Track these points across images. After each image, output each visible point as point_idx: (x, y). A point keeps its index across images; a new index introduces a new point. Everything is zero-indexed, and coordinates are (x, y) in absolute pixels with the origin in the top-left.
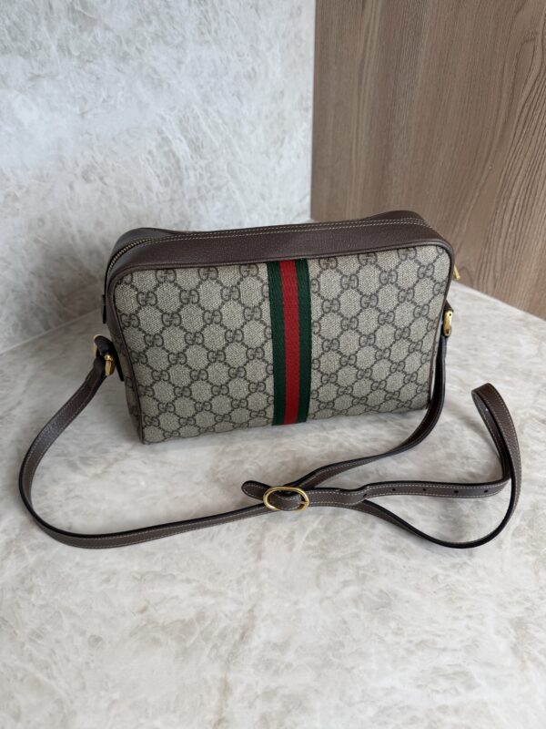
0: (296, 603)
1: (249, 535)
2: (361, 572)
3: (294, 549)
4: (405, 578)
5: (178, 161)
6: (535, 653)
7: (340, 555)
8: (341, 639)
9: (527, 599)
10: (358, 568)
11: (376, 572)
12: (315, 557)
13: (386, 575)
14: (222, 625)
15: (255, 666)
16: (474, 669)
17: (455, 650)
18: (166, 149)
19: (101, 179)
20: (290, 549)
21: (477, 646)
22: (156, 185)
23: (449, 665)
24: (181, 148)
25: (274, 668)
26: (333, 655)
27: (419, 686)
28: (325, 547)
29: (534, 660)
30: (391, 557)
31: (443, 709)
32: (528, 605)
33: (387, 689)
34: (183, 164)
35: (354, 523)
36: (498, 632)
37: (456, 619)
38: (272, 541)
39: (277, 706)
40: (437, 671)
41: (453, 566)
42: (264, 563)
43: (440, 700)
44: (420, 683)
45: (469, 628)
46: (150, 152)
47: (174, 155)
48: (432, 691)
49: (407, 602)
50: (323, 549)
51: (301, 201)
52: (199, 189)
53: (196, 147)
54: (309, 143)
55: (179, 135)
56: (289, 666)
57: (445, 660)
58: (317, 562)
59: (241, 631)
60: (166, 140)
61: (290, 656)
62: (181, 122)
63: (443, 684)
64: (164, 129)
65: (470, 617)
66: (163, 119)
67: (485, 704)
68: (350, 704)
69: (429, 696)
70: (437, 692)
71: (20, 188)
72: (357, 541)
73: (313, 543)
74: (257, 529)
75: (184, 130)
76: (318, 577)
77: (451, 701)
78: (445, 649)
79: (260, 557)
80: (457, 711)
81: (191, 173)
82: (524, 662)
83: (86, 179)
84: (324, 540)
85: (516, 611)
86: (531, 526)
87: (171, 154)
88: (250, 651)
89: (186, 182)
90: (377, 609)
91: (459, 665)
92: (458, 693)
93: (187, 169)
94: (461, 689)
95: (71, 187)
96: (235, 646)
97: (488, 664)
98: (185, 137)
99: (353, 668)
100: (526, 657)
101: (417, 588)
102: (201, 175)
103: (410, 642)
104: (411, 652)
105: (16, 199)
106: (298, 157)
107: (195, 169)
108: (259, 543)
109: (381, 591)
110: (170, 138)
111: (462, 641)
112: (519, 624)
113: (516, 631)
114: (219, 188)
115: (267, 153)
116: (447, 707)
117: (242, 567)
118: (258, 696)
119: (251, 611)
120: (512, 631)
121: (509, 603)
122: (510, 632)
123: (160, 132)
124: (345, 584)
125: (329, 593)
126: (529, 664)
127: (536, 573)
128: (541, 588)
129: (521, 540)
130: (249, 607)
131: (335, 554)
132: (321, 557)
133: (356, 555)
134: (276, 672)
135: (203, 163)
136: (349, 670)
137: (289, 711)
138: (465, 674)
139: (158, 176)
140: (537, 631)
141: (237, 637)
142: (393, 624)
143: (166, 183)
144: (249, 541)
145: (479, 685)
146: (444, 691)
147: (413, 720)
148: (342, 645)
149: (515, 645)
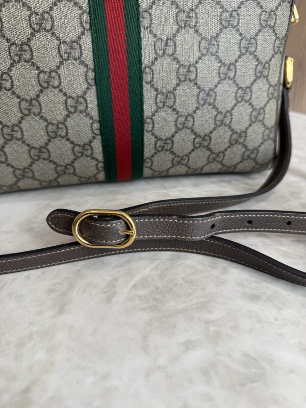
0: (105, 377)
1: (54, 285)
2: (212, 329)
3: (114, 300)
4: (280, 335)
7: (180, 307)
10: (208, 323)
11: (235, 328)
12: (143, 309)
13: (250, 331)
20: (109, 300)
28: (158, 297)
30: (254, 307)
35: (200, 268)
38: (84, 291)
42: (67, 318)
49: (292, 371)
50: (155, 299)
58: (146, 316)
72: (204, 289)
73: (141, 292)
74: (66, 278)
76: (145, 337)
79: (61, 310)
84: (158, 289)
90: (243, 385)
108: (64, 294)
109: (246, 355)
117: (31, 324)
119: (27, 390)
124: (189, 346)
125: (162, 361)
131: (173, 304)
132: (153, 308)
133: (203, 306)
144: (51, 291)
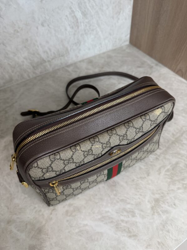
5: (77, 20)
6: (159, 210)
9: (163, 193)
16: (137, 211)
17: (132, 204)
18: (73, 15)
19: (48, 26)
21: (140, 205)
22: (69, 28)
23: (129, 208)
24: (79, 15)
26: (93, 198)
27: (117, 213)
29: (158, 212)
31: (122, 221)
32: (162, 195)
34: (79, 21)
36: (149, 201)
37: (136, 195)
39: (72, 208)
40: (124, 209)
41: (141, 178)
43: (122, 218)
45: (139, 198)
46: (67, 16)
47: (76, 17)
48: (121, 215)
51: (126, 36)
52: (85, 31)
53: (84, 14)
54: (131, 14)
55: (78, 9)
57: (128, 206)
60: (73, 11)
62: (79, 4)
63: (125, 214)
64: (72, 7)
65: (141, 195)
66: (72, 3)
67: (136, 222)
68: (94, 213)
69: (119, 216)
70: (122, 215)
71: (19, 28)
75: (80, 8)
77: (126, 219)
78: (129, 203)
80: (126, 222)
81: (82, 24)
82: (154, 212)
83: (43, 25)
85: (157, 196)
86: (173, 169)
87: (75, 17)
89: (80, 28)
90: (111, 186)
91: (132, 209)
92: (129, 217)
93: (81, 23)
94: (130, 216)
95: (37, 28)
97: (142, 211)
98: (80, 10)
99: (98, 203)
100: (155, 211)
101: (126, 182)
102: (86, 25)
103: (118, 199)
104: (118, 202)
105: (18, 32)
106: (126, 19)
107: (84, 23)
110: (75, 10)
111: (136, 202)
112: (157, 201)
114: (93, 30)
115: (113, 17)
120: (154, 202)
121: (156, 193)
123: (71, 8)
126: (156, 214)
127: (169, 185)
128: (169, 190)
129: (168, 173)
135: (87, 21)
136: (96, 203)
137: (75, 211)
138: (133, 212)
139: (69, 25)
140: (162, 204)
142: (115, 192)
143: (72, 28)
145: (136, 216)
146: (125, 216)
147: (112, 222)
148: (96, 195)
149: (153, 207)
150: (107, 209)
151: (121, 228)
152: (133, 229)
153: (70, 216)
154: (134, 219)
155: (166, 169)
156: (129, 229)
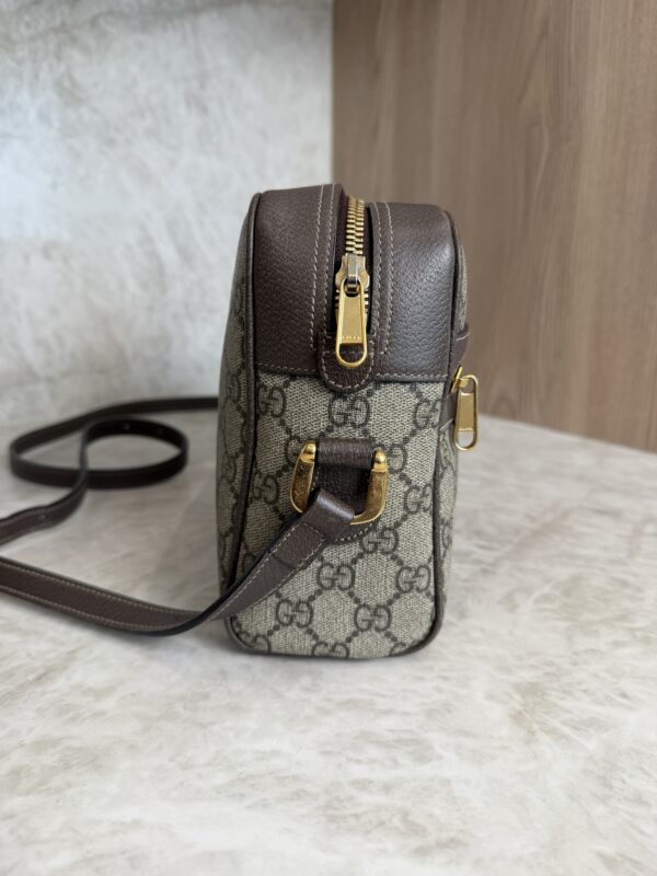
5: (162, 266)
6: (556, 723)
8: (208, 690)
9: (551, 664)
14: (14, 664)
15: (41, 712)
16: (436, 739)
17: (406, 714)
18: (149, 248)
19: (65, 260)
21: (449, 711)
23: (390, 731)
24: (168, 253)
25: (71, 714)
26: (185, 708)
27: (326, 753)
29: (552, 732)
31: (363, 785)
32: (550, 669)
33: (264, 753)
34: (168, 272)
36: (490, 697)
37: (420, 679)
39: (50, 758)
40: (367, 737)
43: (359, 772)
44: (329, 748)
45: (439, 690)
47: (158, 258)
52: (186, 306)
53: (186, 256)
55: (166, 239)
56: (100, 714)
57: (384, 725)
59: (42, 671)
60: (149, 239)
61: (108, 704)
62: (170, 224)
63: (373, 752)
64: (149, 226)
65: (446, 679)
67: (447, 782)
68: (186, 767)
69: (339, 766)
70: (358, 762)
77: (380, 775)
78: (388, 712)
80: (387, 788)
81: (178, 284)
82: (532, 733)
83: (47, 254)
85: (528, 676)
86: (567, 594)
87: (154, 256)
88: (44, 693)
89: (170, 293)
91: (411, 731)
92: (396, 763)
93: (173, 278)
94: (405, 761)
96: (22, 687)
97: (465, 733)
99: (212, 724)
100: (536, 727)
102: (191, 290)
103: (329, 700)
104: (327, 712)
107: (183, 281)
110: (156, 238)
111: (423, 704)
112: (531, 691)
113: (523, 696)
116: (371, 782)
118: (21, 745)
119: (73, 652)
120: (517, 697)
121: (518, 667)
122: (512, 698)
123: (143, 228)
126: (541, 736)
127: (570, 638)
128: (575, 653)
129: (549, 606)
130: (72, 649)
134: (73, 720)
135: (193, 276)
136: (203, 726)
137: (67, 767)
138: (417, 742)
139: (136, 276)
140: (563, 699)
141: (31, 677)
143: (146, 287)
145: (440, 758)
146: (372, 761)
147: (298, 795)
148: (206, 697)
149: (520, 713)
150: (266, 745)
151: (357, 816)
152: (431, 816)
153: (29, 792)
154: (427, 770)
155: (536, 595)
156: (405, 815)
